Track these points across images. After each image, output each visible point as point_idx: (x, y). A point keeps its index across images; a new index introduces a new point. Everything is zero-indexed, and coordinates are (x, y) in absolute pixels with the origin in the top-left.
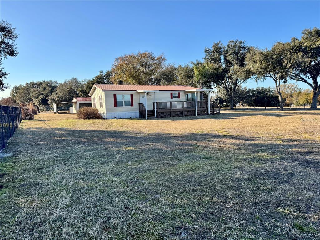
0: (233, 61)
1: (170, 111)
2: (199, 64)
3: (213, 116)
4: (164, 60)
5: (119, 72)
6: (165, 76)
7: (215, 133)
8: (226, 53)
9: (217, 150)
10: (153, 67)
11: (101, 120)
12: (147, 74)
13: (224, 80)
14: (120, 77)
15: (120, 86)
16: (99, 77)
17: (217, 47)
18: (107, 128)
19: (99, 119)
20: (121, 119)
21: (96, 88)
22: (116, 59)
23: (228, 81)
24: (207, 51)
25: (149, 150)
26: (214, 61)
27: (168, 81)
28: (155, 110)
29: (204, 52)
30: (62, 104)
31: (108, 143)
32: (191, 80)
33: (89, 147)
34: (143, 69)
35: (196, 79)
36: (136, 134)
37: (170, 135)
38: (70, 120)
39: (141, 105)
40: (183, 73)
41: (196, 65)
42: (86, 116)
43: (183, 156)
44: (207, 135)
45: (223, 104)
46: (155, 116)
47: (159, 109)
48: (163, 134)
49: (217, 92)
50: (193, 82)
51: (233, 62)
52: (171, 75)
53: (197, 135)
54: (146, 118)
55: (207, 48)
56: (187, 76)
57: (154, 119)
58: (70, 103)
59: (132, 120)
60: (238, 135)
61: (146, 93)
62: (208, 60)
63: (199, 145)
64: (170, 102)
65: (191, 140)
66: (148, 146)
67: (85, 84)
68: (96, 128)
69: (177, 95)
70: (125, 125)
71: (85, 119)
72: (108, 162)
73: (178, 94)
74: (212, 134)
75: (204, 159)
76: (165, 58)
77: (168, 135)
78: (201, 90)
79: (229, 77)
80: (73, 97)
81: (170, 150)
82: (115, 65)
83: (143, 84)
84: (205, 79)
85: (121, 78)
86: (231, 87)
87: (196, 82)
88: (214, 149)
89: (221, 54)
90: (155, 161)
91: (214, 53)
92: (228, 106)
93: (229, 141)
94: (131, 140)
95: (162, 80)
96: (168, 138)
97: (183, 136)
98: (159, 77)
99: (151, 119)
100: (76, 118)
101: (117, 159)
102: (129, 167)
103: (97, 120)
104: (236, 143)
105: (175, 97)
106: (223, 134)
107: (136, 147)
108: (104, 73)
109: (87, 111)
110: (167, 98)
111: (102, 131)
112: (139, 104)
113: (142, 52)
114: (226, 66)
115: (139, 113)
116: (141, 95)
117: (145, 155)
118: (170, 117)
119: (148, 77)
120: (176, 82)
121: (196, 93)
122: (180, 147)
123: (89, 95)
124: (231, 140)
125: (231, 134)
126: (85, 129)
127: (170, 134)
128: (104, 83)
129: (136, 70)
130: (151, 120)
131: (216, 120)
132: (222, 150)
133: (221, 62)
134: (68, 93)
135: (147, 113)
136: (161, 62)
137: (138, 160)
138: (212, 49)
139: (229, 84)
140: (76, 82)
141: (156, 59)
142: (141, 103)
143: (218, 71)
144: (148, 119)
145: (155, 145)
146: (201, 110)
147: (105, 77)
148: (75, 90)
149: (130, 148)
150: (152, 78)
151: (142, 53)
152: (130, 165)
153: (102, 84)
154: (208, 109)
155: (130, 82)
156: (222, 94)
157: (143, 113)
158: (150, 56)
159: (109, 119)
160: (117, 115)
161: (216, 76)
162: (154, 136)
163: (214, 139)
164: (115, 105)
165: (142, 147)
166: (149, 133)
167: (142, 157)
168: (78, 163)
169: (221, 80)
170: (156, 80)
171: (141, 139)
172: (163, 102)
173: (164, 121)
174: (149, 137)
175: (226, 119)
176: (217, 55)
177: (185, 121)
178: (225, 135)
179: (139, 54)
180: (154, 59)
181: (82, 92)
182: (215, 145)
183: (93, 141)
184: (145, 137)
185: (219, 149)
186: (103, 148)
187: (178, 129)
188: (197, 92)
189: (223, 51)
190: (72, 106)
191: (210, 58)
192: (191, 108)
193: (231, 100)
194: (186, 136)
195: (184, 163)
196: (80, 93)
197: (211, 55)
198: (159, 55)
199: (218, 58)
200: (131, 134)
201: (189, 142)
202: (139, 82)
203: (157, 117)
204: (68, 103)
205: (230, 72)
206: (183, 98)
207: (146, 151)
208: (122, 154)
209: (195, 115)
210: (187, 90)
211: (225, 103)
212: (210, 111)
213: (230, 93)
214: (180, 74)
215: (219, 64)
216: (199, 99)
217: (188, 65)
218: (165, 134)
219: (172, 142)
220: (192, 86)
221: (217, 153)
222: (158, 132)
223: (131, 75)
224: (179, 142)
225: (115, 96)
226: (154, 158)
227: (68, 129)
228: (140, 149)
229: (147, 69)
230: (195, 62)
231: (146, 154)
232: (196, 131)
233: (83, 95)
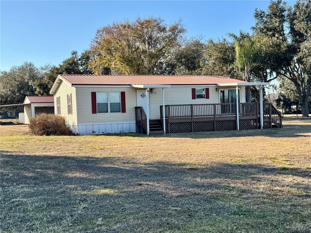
0: (306, 32)
1: (190, 121)
2: (245, 37)
3: (269, 130)
4: (182, 31)
5: (103, 53)
6: (183, 60)
7: (266, 163)
8: (292, 18)
9: (264, 198)
10: (163, 44)
11: (68, 137)
12: (152, 56)
13: (290, 65)
14: (104, 61)
15: (107, 76)
16: (71, 62)
17: (277, 7)
18: (75, 152)
19: (66, 134)
20: (104, 135)
21: (61, 81)
22: (98, 31)
23: (298, 67)
24: (259, 15)
25: (140, 195)
26: (271, 33)
27: (189, 68)
28: (164, 119)
29: (254, 18)
30: (6, 107)
31: (71, 181)
32: (230, 66)
33: (35, 188)
34: (144, 48)
35: (238, 63)
36: (124, 163)
37: (184, 167)
38: (15, 137)
39: (139, 110)
40: (216, 54)
41: (239, 40)
42: (44, 129)
43: (200, 207)
44: (251, 166)
45: (290, 108)
46: (163, 130)
47: (170, 118)
48: (172, 165)
49: (278, 86)
50: (233, 69)
51: (305, 34)
52: (195, 58)
53: (233, 166)
54: (148, 134)
55: (258, 10)
56: (223, 59)
57: (161, 135)
58: (21, 106)
59: (122, 137)
60: (308, 168)
61: (148, 89)
62: (262, 30)
63: (233, 188)
64: (191, 105)
65: (219, 177)
66: (139, 187)
67: (46, 74)
68: (56, 153)
69: (204, 93)
70: (108, 147)
71: (42, 135)
72: (61, 219)
73: (205, 90)
74: (261, 165)
75: (237, 214)
76: (184, 28)
77: (180, 167)
78: (246, 83)
79: (300, 61)
80: (25, 96)
81: (178, 196)
82: (97, 42)
83: (144, 74)
84: (255, 65)
85: (106, 63)
86: (304, 78)
87: (238, 70)
88: (259, 196)
89: (284, 21)
90: (146, 217)
91: (272, 18)
92: (299, 112)
93: (289, 179)
94: (111, 176)
95: (179, 67)
96: (179, 172)
97: (207, 168)
98: (174, 62)
99: (155, 135)
100: (27, 134)
101: (79, 212)
102: (96, 229)
103: (61, 137)
104: (302, 184)
105: (200, 96)
106: (281, 166)
107: (118, 189)
108: (79, 55)
109: (45, 121)
110: (186, 98)
111: (65, 157)
112: (136, 108)
113: (144, 17)
114: (293, 41)
115: (135, 125)
116: (139, 94)
117: (132, 205)
118: (191, 131)
119: (153, 61)
120: (204, 69)
121: (237, 89)
122: (197, 190)
123: (51, 93)
124: (295, 177)
125: (296, 166)
126: (37, 154)
127: (184, 165)
128: (79, 73)
129: (134, 50)
130: (155, 137)
131: (272, 138)
132: (273, 197)
133: (284, 34)
134: (16, 89)
135: (150, 125)
136: (177, 35)
137: (115, 214)
138: (267, 11)
139: (299, 72)
140: (31, 70)
141: (168, 29)
142: (139, 108)
143: (279, 50)
144: (150, 135)
145: (152, 186)
146: (247, 120)
147: (80, 62)
148: (30, 84)
149: (107, 191)
150: (161, 63)
151: (142, 21)
152: (99, 225)
153: (75, 73)
154: (260, 118)
155: (122, 71)
156: (289, 90)
157: (142, 125)
158: (158, 24)
159: (83, 135)
160: (96, 129)
161: (276, 58)
162: (155, 169)
163: (262, 176)
164: (94, 111)
165: (129, 189)
166: (147, 161)
167: (124, 210)
168: (8, 218)
169: (284, 66)
170: (168, 65)
171: (130, 174)
172: (178, 105)
173: (178, 138)
174: (146, 170)
175: (292, 137)
176: (276, 22)
177: (215, 140)
178: (284, 169)
179: (137, 21)
180: (164, 30)
181: (40, 88)
182: (262, 186)
183: (45, 176)
184: (139, 170)
185: (269, 195)
186: (59, 191)
187: (200, 155)
188: (240, 87)
189: (288, 15)
190: (23, 112)
191: (265, 27)
192: (229, 116)
193: (304, 101)
194: (212, 169)
195: (198, 222)
196: (38, 89)
197: (266, 23)
198: (173, 24)
199: (278, 26)
200: (114, 165)
201: (215, 180)
202: (139, 70)
203: (167, 132)
204: (16, 107)
205: (300, 51)
206: (215, 98)
207: (133, 198)
208: (89, 202)
209: (235, 128)
210: (221, 85)
211: (295, 107)
212: (264, 122)
213: (301, 88)
214: (210, 56)
215: (281, 38)
216: (243, 101)
217: (225, 40)
218: (174, 165)
219: (184, 179)
220: (232, 77)
221: (264, 203)
222: (164, 160)
223: (123, 58)
224: (198, 180)
225: (94, 95)
226: (145, 212)
227: (8, 154)
228: (124, 192)
229: (152, 48)
230: (238, 36)
231: (134, 203)
232: (231, 160)
233: (42, 92)
